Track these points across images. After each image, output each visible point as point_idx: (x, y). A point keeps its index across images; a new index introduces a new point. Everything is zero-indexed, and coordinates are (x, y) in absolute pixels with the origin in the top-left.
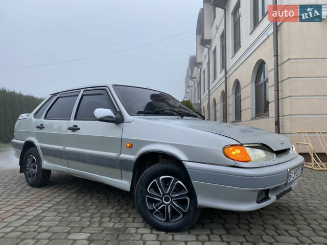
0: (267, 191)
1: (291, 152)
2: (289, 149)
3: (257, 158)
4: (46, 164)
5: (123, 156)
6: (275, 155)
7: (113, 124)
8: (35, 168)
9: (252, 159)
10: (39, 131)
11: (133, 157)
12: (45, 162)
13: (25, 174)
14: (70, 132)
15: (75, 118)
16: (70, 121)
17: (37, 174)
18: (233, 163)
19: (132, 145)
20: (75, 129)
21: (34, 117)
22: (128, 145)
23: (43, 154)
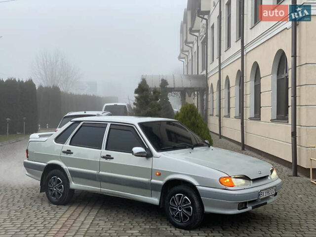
0: (246, 203)
1: (269, 178)
2: (268, 176)
3: (239, 184)
4: (73, 185)
5: (153, 181)
6: (251, 181)
7: (144, 158)
8: (61, 188)
9: (235, 184)
10: (65, 155)
11: (162, 182)
12: (73, 183)
13: (47, 194)
14: (104, 160)
15: (106, 149)
16: (102, 150)
17: (63, 194)
18: (224, 187)
19: (160, 174)
20: (108, 157)
21: (55, 141)
22: (157, 174)
23: (72, 177)
